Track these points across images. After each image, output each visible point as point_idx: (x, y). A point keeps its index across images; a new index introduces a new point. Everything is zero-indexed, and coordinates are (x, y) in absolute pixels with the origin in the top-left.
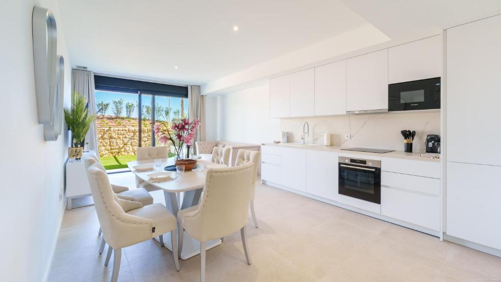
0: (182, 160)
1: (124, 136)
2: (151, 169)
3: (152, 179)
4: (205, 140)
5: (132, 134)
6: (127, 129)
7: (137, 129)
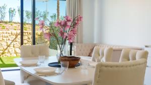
0: (65, 57)
1: (8, 38)
2: (36, 65)
3: (38, 73)
4: (81, 42)
5: (14, 37)
6: (10, 32)
7: (19, 31)
